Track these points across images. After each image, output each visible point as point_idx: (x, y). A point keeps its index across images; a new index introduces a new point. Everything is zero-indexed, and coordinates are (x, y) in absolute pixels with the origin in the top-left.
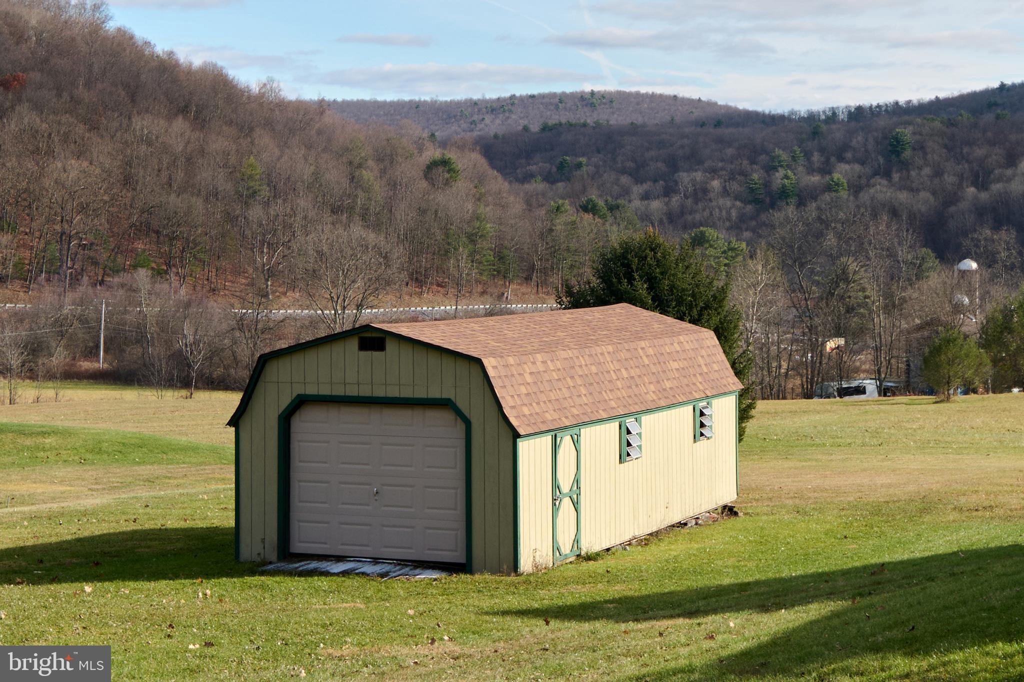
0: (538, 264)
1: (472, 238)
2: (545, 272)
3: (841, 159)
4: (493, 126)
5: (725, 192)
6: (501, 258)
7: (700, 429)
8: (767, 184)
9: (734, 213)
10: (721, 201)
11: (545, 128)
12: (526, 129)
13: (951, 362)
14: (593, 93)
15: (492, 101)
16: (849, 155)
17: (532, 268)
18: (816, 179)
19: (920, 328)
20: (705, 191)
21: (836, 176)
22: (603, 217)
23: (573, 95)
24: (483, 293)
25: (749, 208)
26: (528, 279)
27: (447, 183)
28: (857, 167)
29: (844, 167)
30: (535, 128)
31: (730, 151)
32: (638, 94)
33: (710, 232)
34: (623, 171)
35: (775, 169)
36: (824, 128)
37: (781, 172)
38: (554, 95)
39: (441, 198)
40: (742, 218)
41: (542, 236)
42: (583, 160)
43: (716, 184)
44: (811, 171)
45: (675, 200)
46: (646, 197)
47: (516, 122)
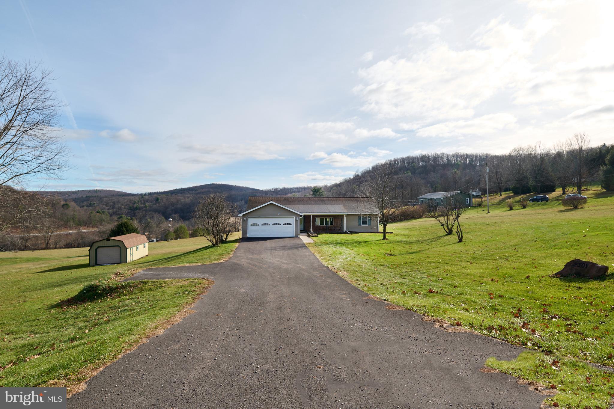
0: (88, 223)
1: (73, 219)
2: (89, 224)
3: (147, 202)
4: (74, 196)
5: (125, 208)
6: (80, 222)
7: (144, 247)
8: (133, 206)
9: (127, 212)
10: (124, 210)
11: (86, 197)
12: (82, 197)
13: (169, 236)
14: (96, 190)
15: (74, 191)
16: (149, 201)
17: (86, 224)
18: (143, 205)
19: (163, 231)
20: (121, 208)
21: (146, 205)
22: (101, 214)
23: (92, 190)
24: (76, 229)
25: (130, 211)
26: (85, 226)
27: (67, 209)
28: (150, 203)
29: (148, 203)
30: (84, 196)
31: (126, 201)
32: (106, 190)
33: (124, 216)
34: (104, 205)
35: (135, 204)
36: (144, 196)
37: (136, 204)
38: (88, 190)
39: (66, 211)
40: (128, 213)
41: (88, 218)
42: (95, 203)
43: (123, 207)
44: (142, 204)
45: (115, 210)
46: (109, 209)
47: (80, 195)
